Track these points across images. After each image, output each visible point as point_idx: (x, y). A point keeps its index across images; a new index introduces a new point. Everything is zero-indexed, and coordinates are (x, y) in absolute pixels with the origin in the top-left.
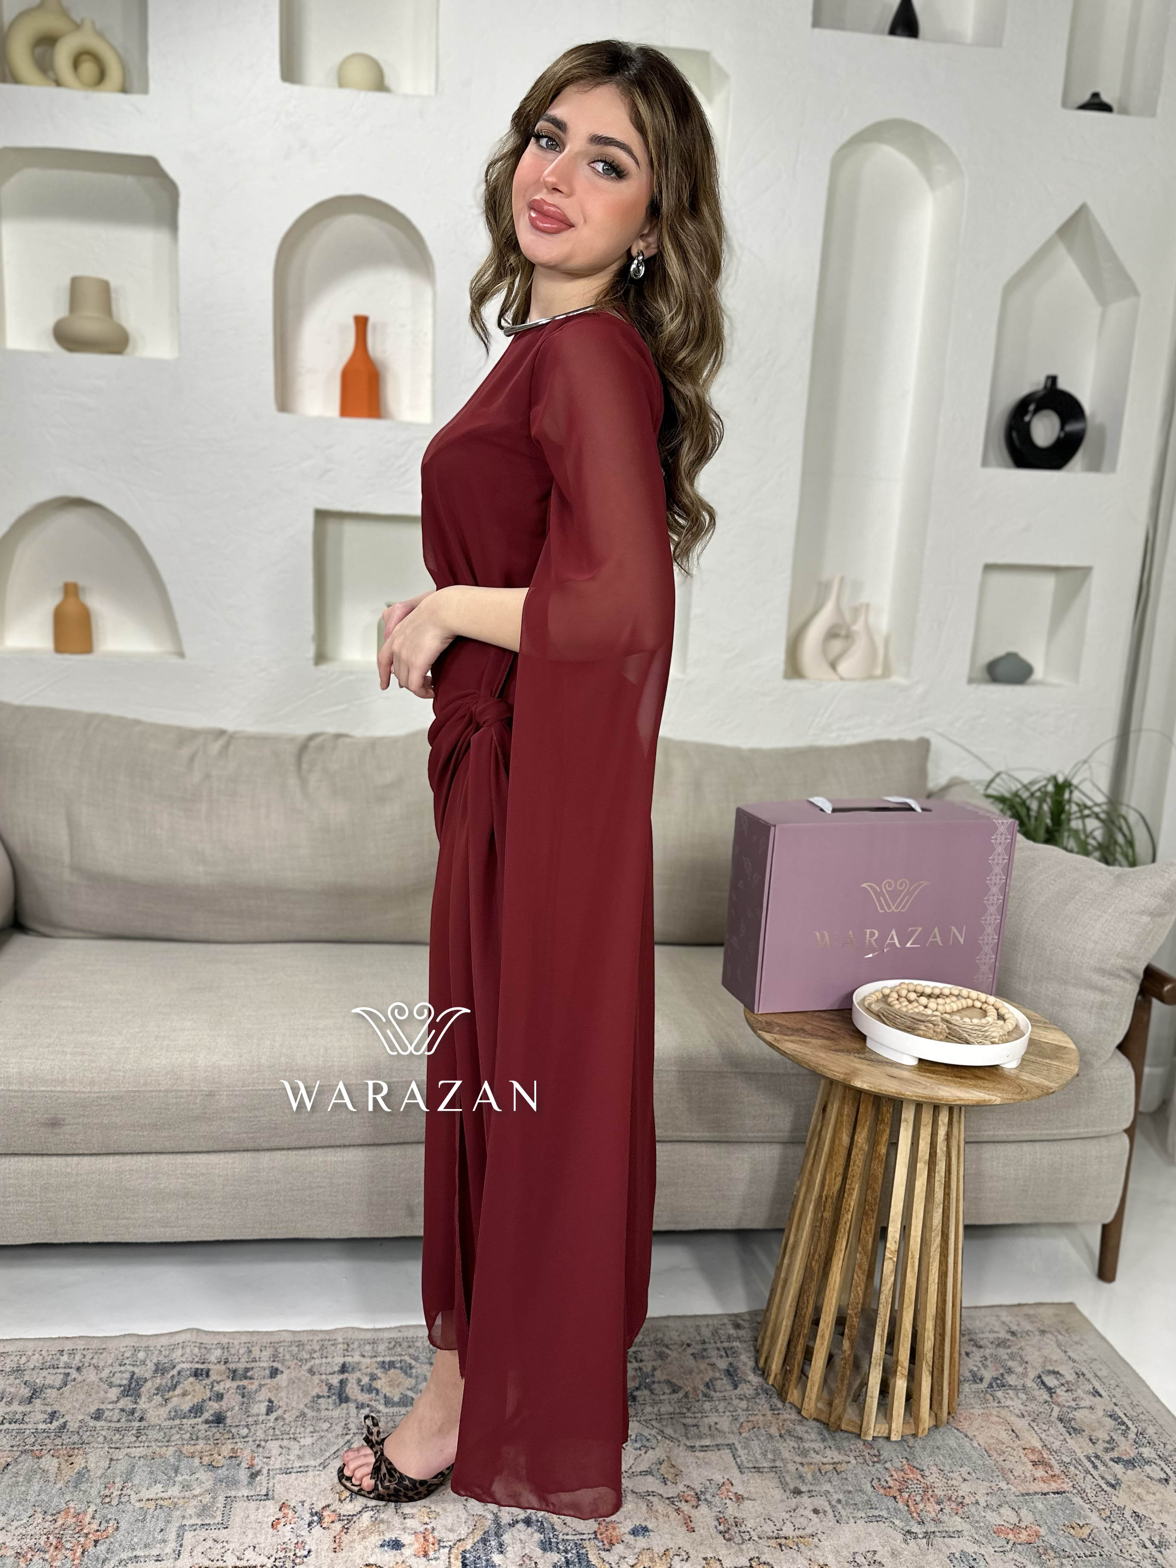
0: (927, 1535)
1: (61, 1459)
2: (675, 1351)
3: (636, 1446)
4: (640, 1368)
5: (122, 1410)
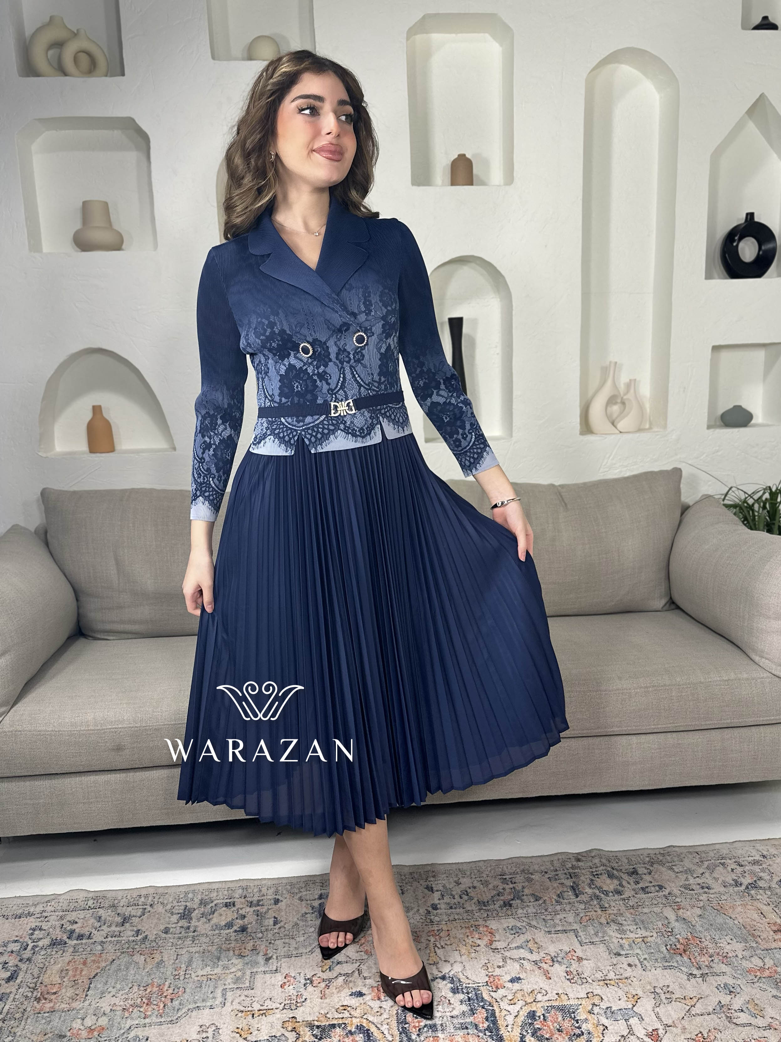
0: (702, 975)
1: (146, 956)
2: (537, 877)
3: (512, 932)
4: (514, 888)
5: (182, 927)
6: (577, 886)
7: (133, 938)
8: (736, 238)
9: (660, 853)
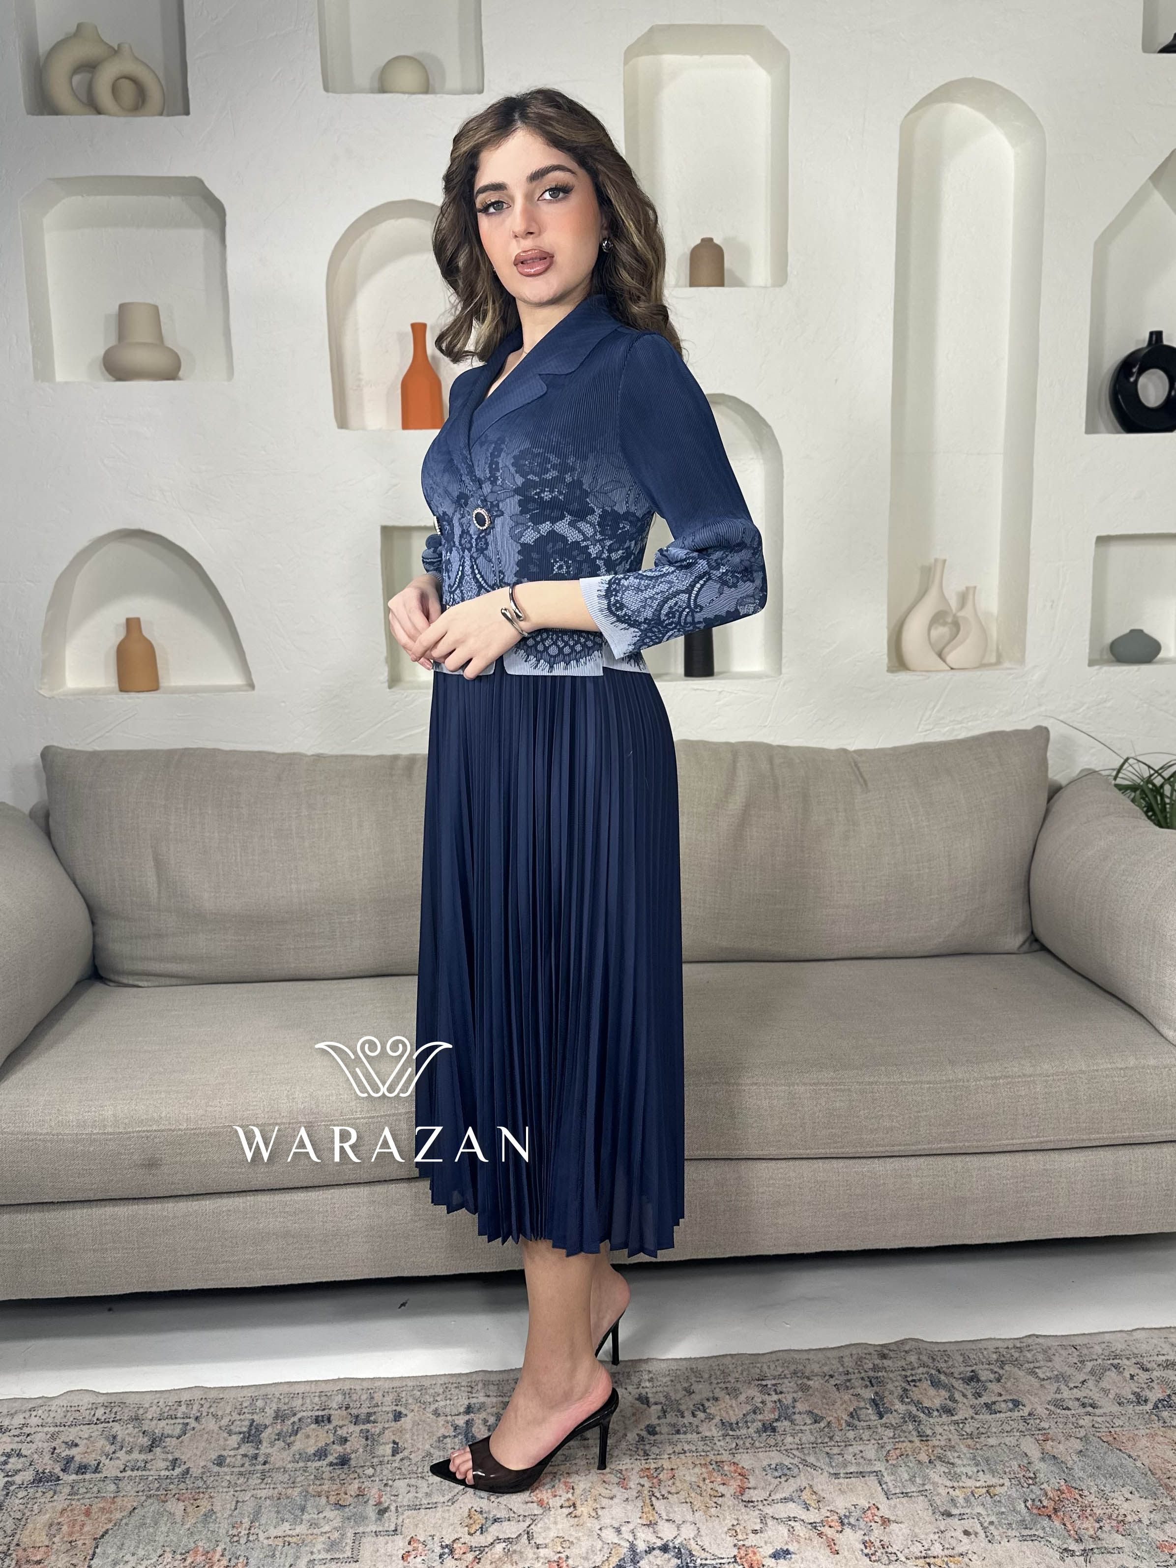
0: (1084, 1552)
1: (186, 1502)
2: (817, 1383)
3: (777, 1474)
4: (779, 1401)
5: (245, 1456)
6: (882, 1399)
7: (167, 1473)
8: (1135, 370)
9: (1015, 1347)
